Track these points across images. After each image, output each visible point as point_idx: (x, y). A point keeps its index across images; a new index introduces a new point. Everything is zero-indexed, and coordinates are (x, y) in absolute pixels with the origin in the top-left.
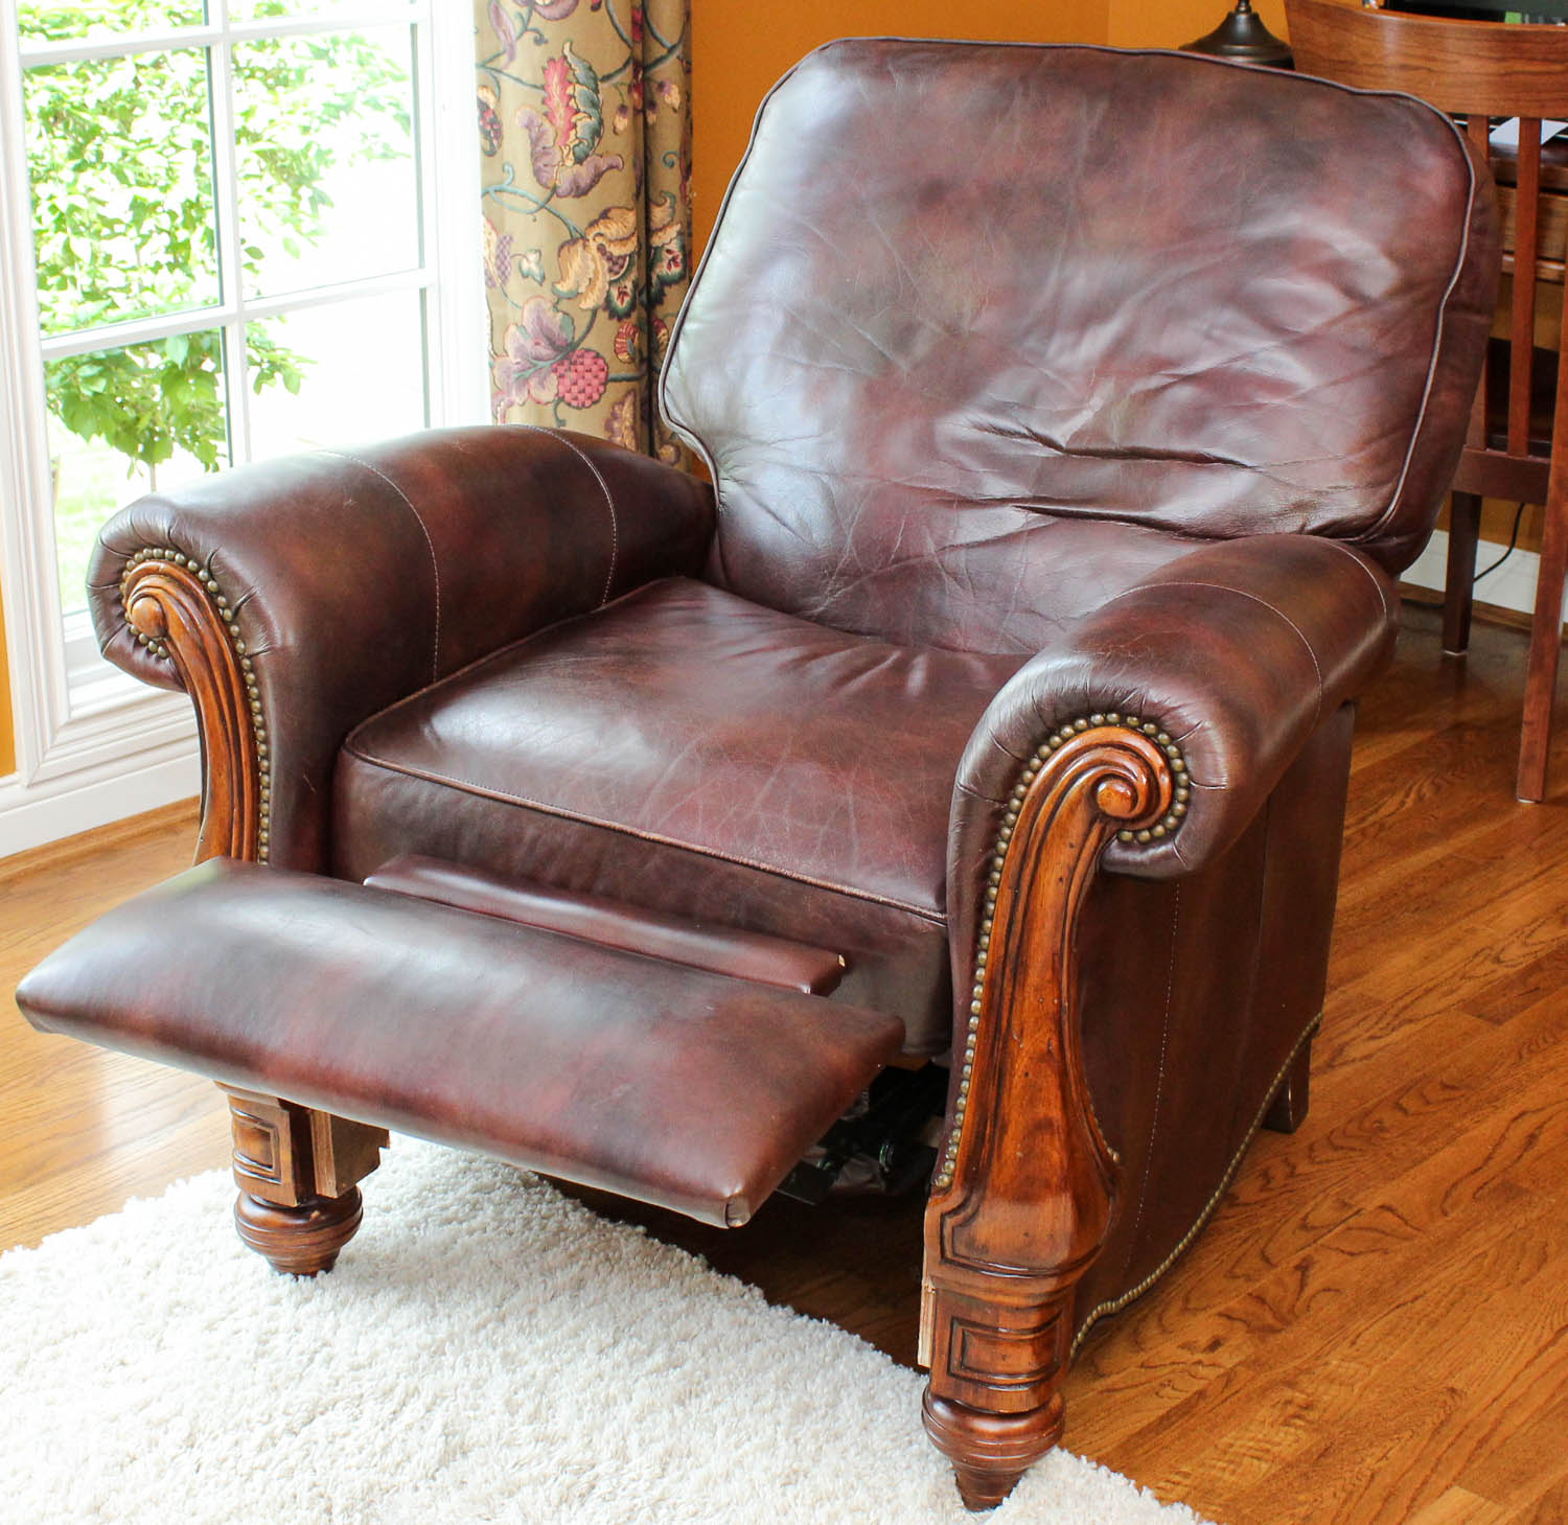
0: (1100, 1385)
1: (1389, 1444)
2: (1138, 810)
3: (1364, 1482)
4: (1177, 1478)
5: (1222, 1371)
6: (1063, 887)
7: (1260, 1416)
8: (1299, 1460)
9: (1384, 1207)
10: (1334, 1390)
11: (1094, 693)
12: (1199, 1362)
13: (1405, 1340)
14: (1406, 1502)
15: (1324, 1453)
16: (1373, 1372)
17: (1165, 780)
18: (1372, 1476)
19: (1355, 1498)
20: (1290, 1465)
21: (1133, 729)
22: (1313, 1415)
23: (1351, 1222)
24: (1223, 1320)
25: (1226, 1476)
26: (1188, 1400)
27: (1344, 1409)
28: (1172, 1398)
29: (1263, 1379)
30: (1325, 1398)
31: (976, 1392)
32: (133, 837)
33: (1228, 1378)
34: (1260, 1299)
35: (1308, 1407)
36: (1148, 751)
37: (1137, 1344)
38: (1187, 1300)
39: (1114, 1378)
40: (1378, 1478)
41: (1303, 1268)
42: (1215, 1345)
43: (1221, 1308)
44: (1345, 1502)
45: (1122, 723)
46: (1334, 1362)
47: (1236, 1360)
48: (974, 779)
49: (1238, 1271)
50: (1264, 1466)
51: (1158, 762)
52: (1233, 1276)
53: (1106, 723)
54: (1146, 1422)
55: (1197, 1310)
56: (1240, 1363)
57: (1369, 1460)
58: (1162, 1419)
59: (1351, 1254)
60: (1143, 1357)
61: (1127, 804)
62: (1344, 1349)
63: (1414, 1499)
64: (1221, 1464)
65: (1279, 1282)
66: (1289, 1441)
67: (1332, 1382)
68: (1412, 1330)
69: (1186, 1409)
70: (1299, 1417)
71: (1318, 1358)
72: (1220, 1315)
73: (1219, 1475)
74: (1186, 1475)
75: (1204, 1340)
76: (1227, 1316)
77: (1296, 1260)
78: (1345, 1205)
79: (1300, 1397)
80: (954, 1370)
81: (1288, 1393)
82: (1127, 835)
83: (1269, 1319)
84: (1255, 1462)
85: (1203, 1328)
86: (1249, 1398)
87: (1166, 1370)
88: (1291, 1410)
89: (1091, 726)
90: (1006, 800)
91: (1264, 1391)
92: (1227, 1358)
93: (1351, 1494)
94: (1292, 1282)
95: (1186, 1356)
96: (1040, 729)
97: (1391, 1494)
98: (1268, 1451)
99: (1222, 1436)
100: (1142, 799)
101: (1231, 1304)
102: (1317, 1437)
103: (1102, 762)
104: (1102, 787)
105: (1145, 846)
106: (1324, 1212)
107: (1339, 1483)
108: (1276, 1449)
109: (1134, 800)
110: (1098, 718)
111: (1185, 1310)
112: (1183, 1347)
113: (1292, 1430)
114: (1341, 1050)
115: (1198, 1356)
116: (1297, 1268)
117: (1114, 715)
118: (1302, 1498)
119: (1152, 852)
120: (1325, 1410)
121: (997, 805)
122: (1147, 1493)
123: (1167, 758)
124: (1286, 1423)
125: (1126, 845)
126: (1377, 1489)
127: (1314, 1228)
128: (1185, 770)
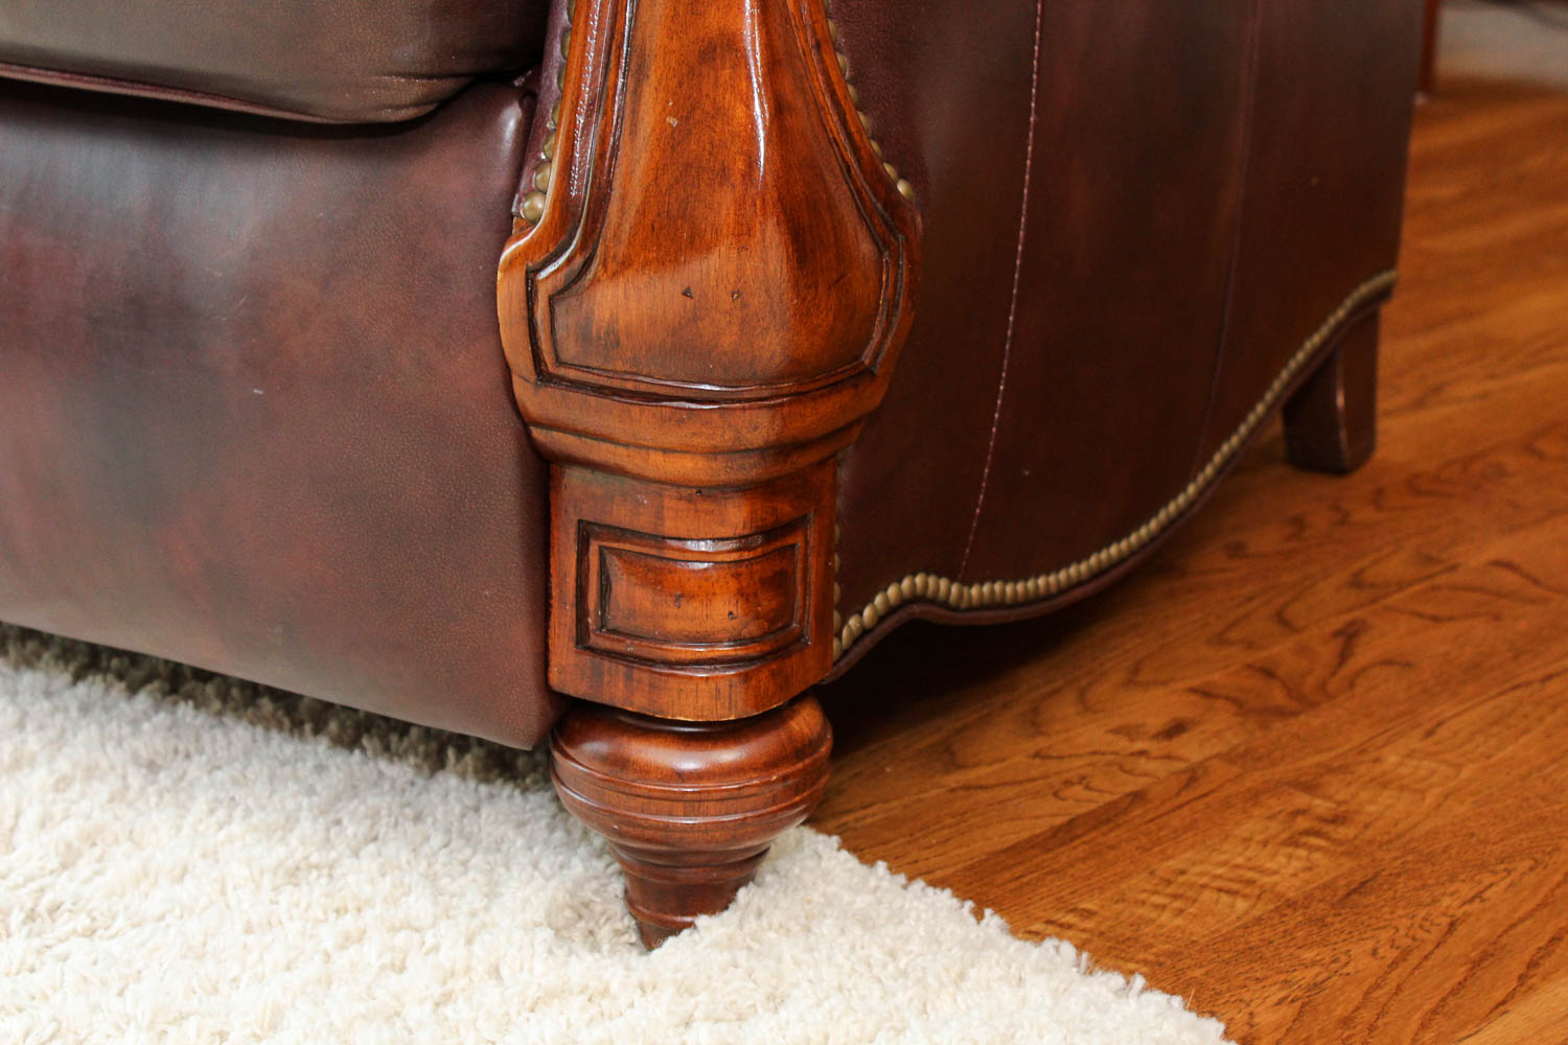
0: (954, 779)
1: (1487, 879)
3: (1435, 935)
4: (1070, 918)
5: (1182, 765)
7: (1245, 829)
8: (1309, 898)
9: (1498, 564)
10: (1387, 797)
12: (1142, 753)
13: (1526, 731)
14: (1516, 967)
15: (1362, 887)
16: (1465, 774)
18: (1452, 926)
19: (1414, 960)
20: (1291, 904)
22: (1343, 832)
23: (1438, 580)
24: (1194, 698)
25: (1165, 917)
26: (1113, 804)
27: (1401, 826)
28: (1081, 801)
29: (1255, 779)
30: (1371, 808)
31: (629, 678)
33: (1192, 776)
34: (1268, 673)
35: (1337, 819)
37: (1034, 723)
38: (1136, 669)
39: (983, 771)
40: (1462, 929)
41: (1349, 636)
42: (1175, 729)
43: (1195, 682)
44: (1394, 964)
46: (1393, 759)
47: (1208, 752)
49: (1233, 635)
50: (1241, 905)
52: (1220, 640)
54: (1026, 835)
55: (1146, 686)
56: (1219, 756)
57: (1446, 902)
58: (1055, 832)
59: (1436, 619)
60: (1040, 743)
62: (1414, 741)
63: (1533, 964)
64: (1157, 899)
65: (1303, 651)
66: (1288, 870)
67: (1385, 786)
68: (1541, 719)
69: (1107, 816)
70: (1317, 833)
71: (1363, 752)
72: (1193, 690)
73: (1153, 915)
74: (1089, 914)
75: (1156, 723)
76: (1206, 693)
77: (1337, 623)
78: (1430, 560)
79: (1322, 806)
80: (595, 640)
81: (1301, 800)
83: (1278, 697)
84: (1225, 898)
85: (1154, 707)
86: (1226, 804)
87: (1080, 762)
88: (1302, 823)
91: (1255, 796)
92: (1191, 749)
93: (1405, 953)
94: (1328, 652)
95: (1122, 744)
97: (1485, 956)
98: (1250, 882)
99: (1170, 857)
101: (1216, 676)
102: (1347, 864)
106: (1395, 566)
107: (1384, 936)
108: (1267, 880)
111: (1131, 681)
112: (1117, 731)
113: (1302, 852)
114: (1437, 390)
115: (1139, 746)
116: (1336, 634)
118: (1308, 955)
120: (1366, 826)
122: (992, 920)
124: (1292, 842)
126: (1457, 947)
127: (1372, 585)
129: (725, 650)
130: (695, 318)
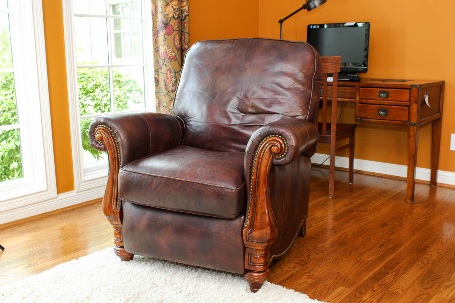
0: (274, 274)
1: (328, 281)
2: (279, 151)
3: (324, 287)
4: (290, 287)
5: (296, 271)
6: (266, 168)
7: (304, 278)
8: (312, 284)
9: (322, 247)
10: (317, 273)
11: (270, 131)
12: (292, 270)
13: (328, 265)
14: (332, 289)
15: (316, 282)
16: (323, 270)
17: (283, 145)
18: (326, 285)
19: (323, 289)
20: (310, 284)
21: (277, 137)
22: (314, 277)
23: (316, 249)
24: (295, 264)
25: (299, 287)
26: (290, 276)
27: (319, 276)
28: (287, 276)
29: (303, 272)
30: (315, 274)
31: (253, 267)
32: (95, 202)
33: (297, 272)
34: (302, 261)
35: (313, 276)
36: (280, 141)
37: (280, 268)
38: (288, 261)
39: (277, 273)
40: (326, 286)
41: (309, 256)
42: (294, 267)
43: (295, 262)
44: (321, 290)
45: (275, 136)
46: (316, 269)
47: (298, 269)
48: (249, 149)
49: (297, 257)
50: (306, 285)
51: (282, 143)
52: (296, 257)
53: (272, 137)
54: (283, 279)
55: (290, 262)
56: (299, 270)
57: (324, 283)
58: (286, 279)
59: (317, 253)
60: (281, 270)
61: (277, 150)
62: (318, 267)
63: (334, 289)
64: (298, 285)
65: (304, 258)
66: (309, 281)
67: (316, 272)
68: (329, 264)
69: (291, 277)
70: (311, 277)
71: (313, 269)
72: (295, 263)
73: (298, 286)
74: (292, 287)
75: (292, 267)
76: (296, 263)
77: (307, 255)
78: (315, 247)
79: (311, 275)
80: (250, 264)
81: (309, 274)
82: (277, 157)
83: (304, 263)
84: (304, 284)
85: (292, 265)
86: (301, 275)
87: (286, 271)
88: (309, 276)
89: (270, 137)
90: (255, 153)
91: (304, 274)
92: (297, 269)
93: (322, 288)
94: (307, 258)
95: (289, 269)
96: (261, 139)
97: (329, 288)
98: (306, 283)
99: (297, 281)
100: (279, 149)
101: (297, 261)
102: (315, 280)
103: (272, 143)
104: (272, 147)
105: (280, 159)
106: (311, 248)
107: (320, 287)
108: (307, 282)
109: (278, 149)
110: (271, 136)
111: (288, 262)
112: (288, 268)
113: (310, 279)
114: (311, 225)
115: (291, 269)
116: (307, 256)
117: (274, 135)
118: (313, 289)
119: (282, 160)
120: (315, 276)
121: (253, 154)
122: (285, 288)
123: (284, 142)
124: (309, 278)
125: (277, 159)
126: (327, 287)
127: (310, 250)
128: (287, 144)
129: (261, 264)
130: (263, 235)
